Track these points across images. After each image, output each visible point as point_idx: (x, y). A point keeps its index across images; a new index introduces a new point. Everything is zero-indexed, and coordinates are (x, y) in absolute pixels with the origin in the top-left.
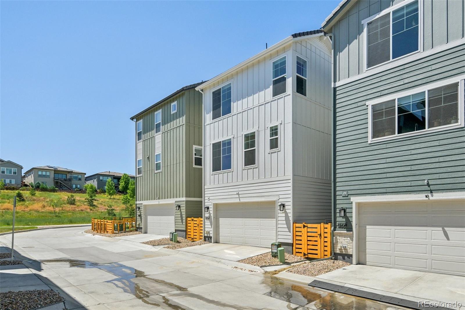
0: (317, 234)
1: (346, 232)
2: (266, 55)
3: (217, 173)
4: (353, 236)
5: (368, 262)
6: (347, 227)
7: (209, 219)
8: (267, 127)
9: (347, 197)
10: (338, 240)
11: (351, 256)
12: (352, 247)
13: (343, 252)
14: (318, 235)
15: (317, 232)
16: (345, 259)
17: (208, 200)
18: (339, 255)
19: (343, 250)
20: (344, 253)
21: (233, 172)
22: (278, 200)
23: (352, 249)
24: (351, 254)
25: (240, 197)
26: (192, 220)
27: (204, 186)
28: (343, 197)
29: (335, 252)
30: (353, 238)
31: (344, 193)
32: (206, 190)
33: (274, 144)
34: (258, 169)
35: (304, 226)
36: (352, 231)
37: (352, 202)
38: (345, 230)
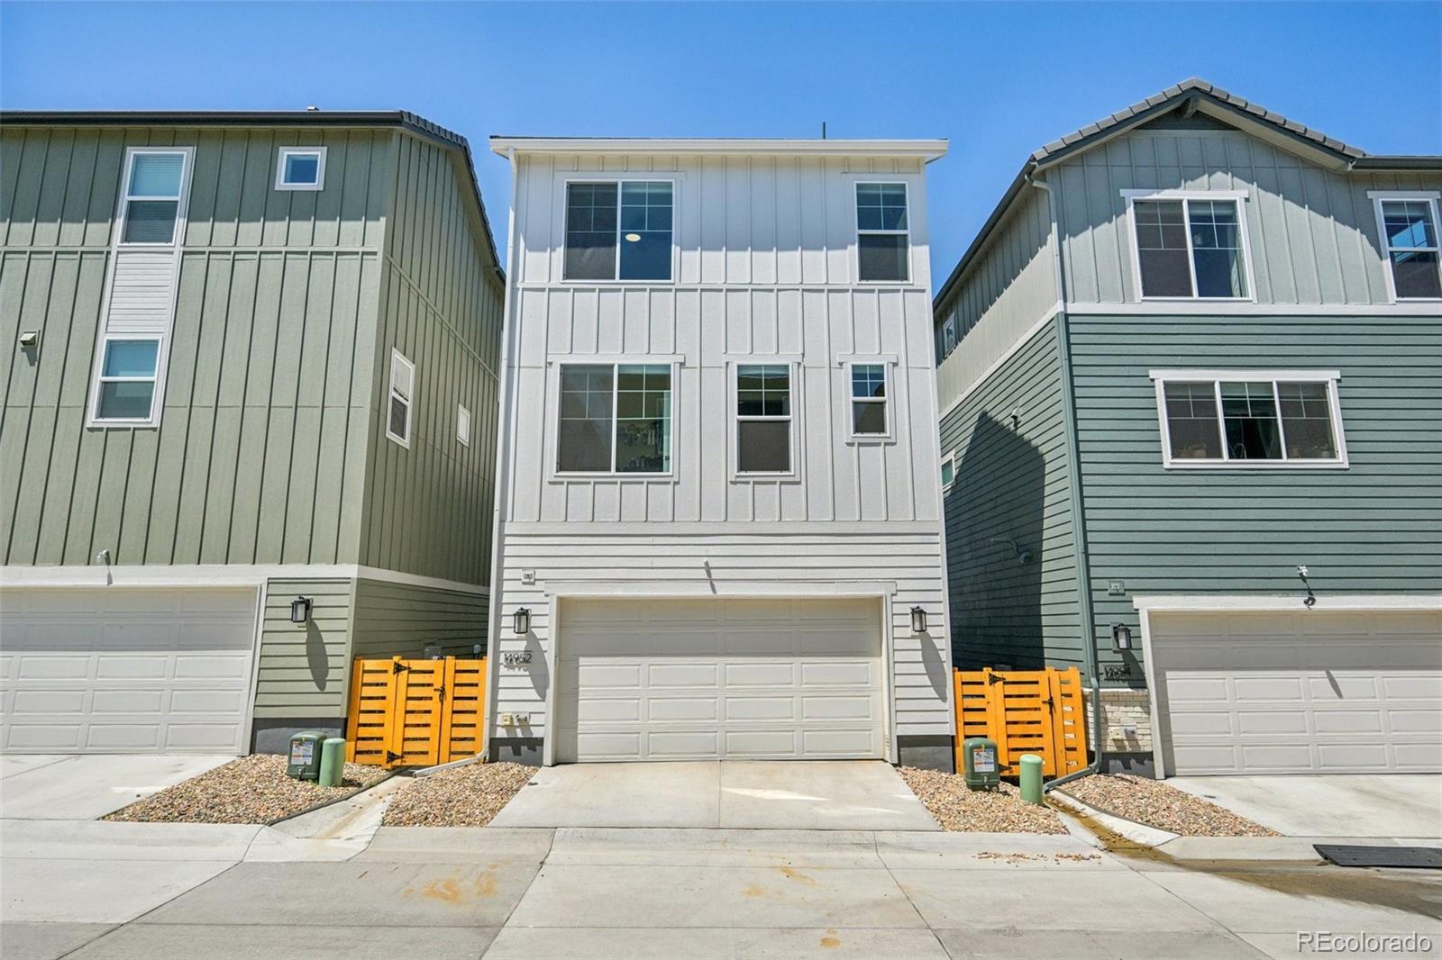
0: (1040, 700)
1: (1129, 690)
2: (829, 154)
3: (587, 480)
4: (1148, 702)
5: (1180, 768)
6: (1129, 678)
7: (526, 661)
8: (841, 364)
9: (1122, 596)
10: (1109, 715)
11: (1150, 756)
12: (1148, 731)
13: (1125, 747)
14: (1044, 702)
15: (1038, 696)
16: (1130, 768)
17: (524, 583)
18: (1112, 759)
19: (1126, 743)
20: (1128, 750)
21: (676, 483)
22: (892, 595)
23: (1149, 737)
24: (1150, 750)
25: (713, 577)
26: (398, 668)
27: (502, 521)
28: (1111, 594)
29: (1103, 750)
30: (1148, 707)
31: (1113, 585)
32: (508, 540)
33: (869, 419)
34: (803, 486)
35: (993, 680)
36: (1146, 688)
37: (1138, 610)
38: (1126, 684)
